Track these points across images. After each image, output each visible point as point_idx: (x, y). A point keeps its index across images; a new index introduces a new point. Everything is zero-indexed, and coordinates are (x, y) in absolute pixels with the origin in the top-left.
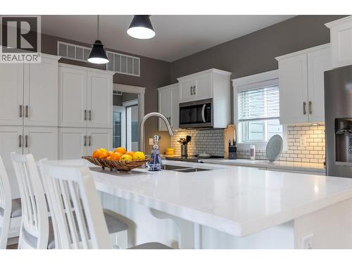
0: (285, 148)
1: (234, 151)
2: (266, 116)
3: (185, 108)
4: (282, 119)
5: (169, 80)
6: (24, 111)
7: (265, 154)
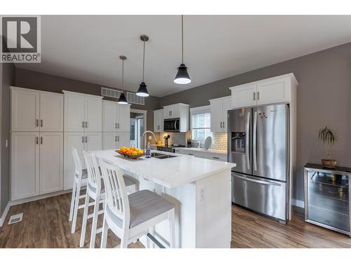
0: (213, 142)
1: (190, 144)
2: (205, 127)
3: (168, 122)
4: (212, 129)
5: (159, 107)
6: (85, 125)
7: (204, 145)
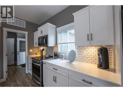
1: (56, 56)
2: (68, 42)
7: (68, 57)
